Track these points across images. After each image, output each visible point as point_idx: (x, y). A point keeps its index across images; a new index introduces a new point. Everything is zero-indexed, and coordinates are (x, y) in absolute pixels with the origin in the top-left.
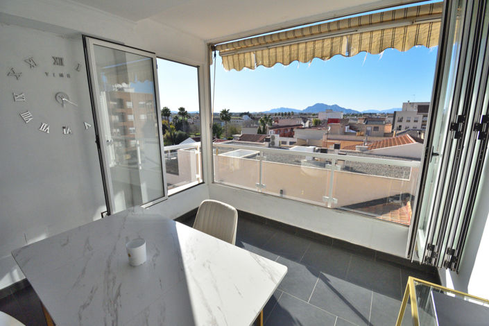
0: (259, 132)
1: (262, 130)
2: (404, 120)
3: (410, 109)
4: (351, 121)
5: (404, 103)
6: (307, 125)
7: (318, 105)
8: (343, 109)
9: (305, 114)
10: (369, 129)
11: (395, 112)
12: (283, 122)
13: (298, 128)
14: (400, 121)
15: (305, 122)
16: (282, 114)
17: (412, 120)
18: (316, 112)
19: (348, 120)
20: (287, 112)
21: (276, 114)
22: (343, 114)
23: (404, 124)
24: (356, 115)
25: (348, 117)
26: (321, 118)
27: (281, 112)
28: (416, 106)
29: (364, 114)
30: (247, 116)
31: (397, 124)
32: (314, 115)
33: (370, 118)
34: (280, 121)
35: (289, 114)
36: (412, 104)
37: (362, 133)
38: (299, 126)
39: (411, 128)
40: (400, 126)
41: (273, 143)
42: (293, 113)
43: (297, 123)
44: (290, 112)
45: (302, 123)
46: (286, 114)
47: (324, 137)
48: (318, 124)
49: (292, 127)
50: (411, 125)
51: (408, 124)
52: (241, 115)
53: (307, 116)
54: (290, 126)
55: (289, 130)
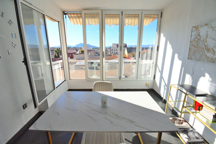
1: (57, 56)
4: (96, 51)
5: (113, 44)
6: (78, 52)
7: (81, 44)
8: (92, 46)
11: (110, 47)
14: (112, 50)
15: (77, 51)
17: (116, 50)
18: (81, 47)
19: (95, 50)
22: (92, 48)
23: (113, 51)
24: (97, 48)
25: (94, 49)
26: (83, 49)
28: (116, 45)
29: (99, 48)
31: (111, 51)
32: (80, 48)
35: (68, 48)
36: (115, 44)
38: (75, 53)
40: (112, 52)
42: (70, 47)
45: (76, 52)
48: (82, 52)
49: (72, 54)
53: (77, 49)
54: (70, 53)
55: (70, 55)
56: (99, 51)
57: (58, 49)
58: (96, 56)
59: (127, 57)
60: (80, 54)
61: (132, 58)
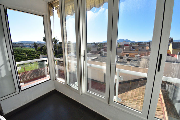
0: (98, 50)
4: (133, 45)
10: (140, 48)
11: (150, 42)
18: (120, 42)
22: (130, 43)
24: (135, 43)
26: (122, 44)
29: (138, 43)
30: (94, 44)
33: (140, 44)
34: (106, 46)
37: (137, 50)
47: (122, 52)
48: (120, 47)
52: (92, 43)
56: (136, 45)
57: (100, 44)
61: (177, 55)
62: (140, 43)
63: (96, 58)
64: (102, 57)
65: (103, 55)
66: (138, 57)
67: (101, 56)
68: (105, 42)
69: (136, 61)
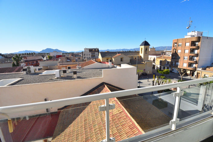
0: (14, 65)
1: (16, 64)
2: (86, 55)
3: (87, 51)
5: (84, 49)
6: (45, 59)
7: (48, 49)
8: (60, 51)
9: (42, 54)
11: (82, 52)
12: (30, 58)
13: (41, 61)
14: (85, 55)
15: (44, 58)
16: (28, 54)
17: (88, 55)
18: (48, 53)
19: (65, 55)
20: (31, 53)
21: (23, 54)
22: (62, 53)
23: (86, 56)
24: (67, 54)
26: (52, 55)
27: (26, 53)
29: (70, 53)
31: (84, 56)
32: (48, 54)
34: (27, 58)
35: (32, 54)
36: (87, 49)
37: (74, 61)
38: (41, 60)
39: (88, 57)
41: (30, 71)
42: (34, 53)
43: (39, 58)
44: (33, 52)
45: (42, 58)
46: (30, 54)
48: (50, 58)
49: (37, 61)
50: (88, 56)
51: (87, 56)
53: (44, 55)
54: (35, 60)
55: (35, 63)
56: (70, 56)
57: (17, 56)
58: (68, 62)
59: (101, 61)
60: (48, 60)
61: (108, 62)
62: (72, 53)
63: (20, 79)
64: (32, 76)
65: (32, 71)
66: (80, 68)
67: (27, 74)
68: (24, 53)
69: (80, 73)
